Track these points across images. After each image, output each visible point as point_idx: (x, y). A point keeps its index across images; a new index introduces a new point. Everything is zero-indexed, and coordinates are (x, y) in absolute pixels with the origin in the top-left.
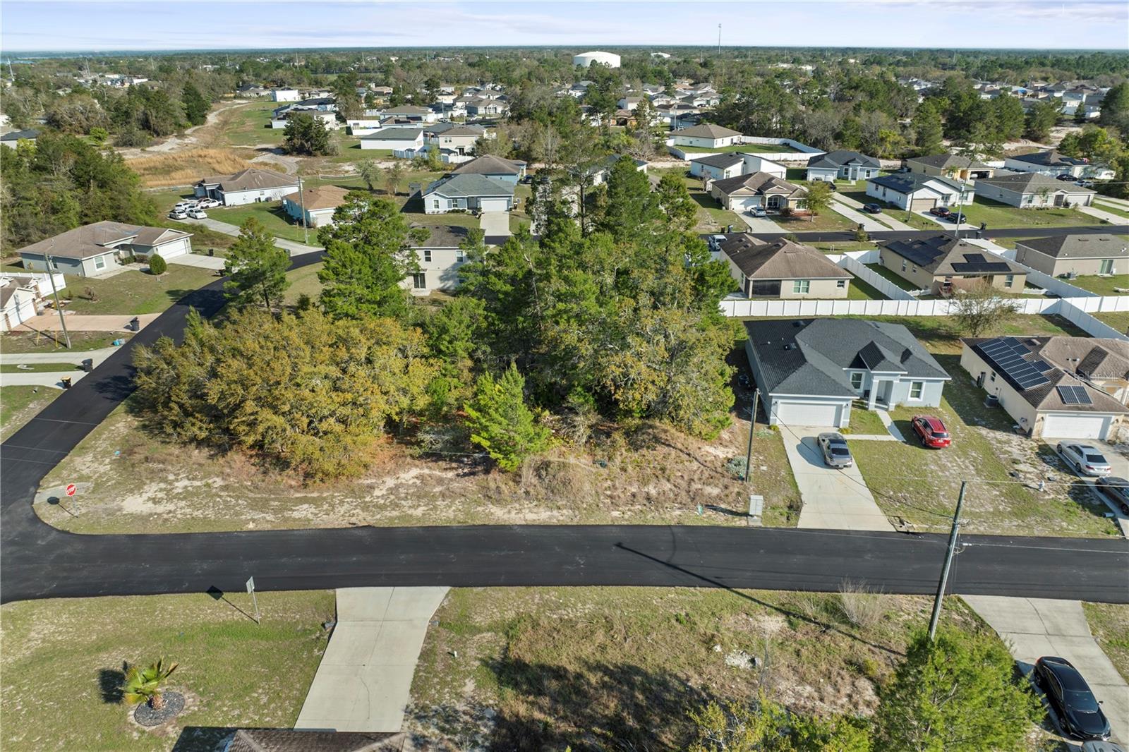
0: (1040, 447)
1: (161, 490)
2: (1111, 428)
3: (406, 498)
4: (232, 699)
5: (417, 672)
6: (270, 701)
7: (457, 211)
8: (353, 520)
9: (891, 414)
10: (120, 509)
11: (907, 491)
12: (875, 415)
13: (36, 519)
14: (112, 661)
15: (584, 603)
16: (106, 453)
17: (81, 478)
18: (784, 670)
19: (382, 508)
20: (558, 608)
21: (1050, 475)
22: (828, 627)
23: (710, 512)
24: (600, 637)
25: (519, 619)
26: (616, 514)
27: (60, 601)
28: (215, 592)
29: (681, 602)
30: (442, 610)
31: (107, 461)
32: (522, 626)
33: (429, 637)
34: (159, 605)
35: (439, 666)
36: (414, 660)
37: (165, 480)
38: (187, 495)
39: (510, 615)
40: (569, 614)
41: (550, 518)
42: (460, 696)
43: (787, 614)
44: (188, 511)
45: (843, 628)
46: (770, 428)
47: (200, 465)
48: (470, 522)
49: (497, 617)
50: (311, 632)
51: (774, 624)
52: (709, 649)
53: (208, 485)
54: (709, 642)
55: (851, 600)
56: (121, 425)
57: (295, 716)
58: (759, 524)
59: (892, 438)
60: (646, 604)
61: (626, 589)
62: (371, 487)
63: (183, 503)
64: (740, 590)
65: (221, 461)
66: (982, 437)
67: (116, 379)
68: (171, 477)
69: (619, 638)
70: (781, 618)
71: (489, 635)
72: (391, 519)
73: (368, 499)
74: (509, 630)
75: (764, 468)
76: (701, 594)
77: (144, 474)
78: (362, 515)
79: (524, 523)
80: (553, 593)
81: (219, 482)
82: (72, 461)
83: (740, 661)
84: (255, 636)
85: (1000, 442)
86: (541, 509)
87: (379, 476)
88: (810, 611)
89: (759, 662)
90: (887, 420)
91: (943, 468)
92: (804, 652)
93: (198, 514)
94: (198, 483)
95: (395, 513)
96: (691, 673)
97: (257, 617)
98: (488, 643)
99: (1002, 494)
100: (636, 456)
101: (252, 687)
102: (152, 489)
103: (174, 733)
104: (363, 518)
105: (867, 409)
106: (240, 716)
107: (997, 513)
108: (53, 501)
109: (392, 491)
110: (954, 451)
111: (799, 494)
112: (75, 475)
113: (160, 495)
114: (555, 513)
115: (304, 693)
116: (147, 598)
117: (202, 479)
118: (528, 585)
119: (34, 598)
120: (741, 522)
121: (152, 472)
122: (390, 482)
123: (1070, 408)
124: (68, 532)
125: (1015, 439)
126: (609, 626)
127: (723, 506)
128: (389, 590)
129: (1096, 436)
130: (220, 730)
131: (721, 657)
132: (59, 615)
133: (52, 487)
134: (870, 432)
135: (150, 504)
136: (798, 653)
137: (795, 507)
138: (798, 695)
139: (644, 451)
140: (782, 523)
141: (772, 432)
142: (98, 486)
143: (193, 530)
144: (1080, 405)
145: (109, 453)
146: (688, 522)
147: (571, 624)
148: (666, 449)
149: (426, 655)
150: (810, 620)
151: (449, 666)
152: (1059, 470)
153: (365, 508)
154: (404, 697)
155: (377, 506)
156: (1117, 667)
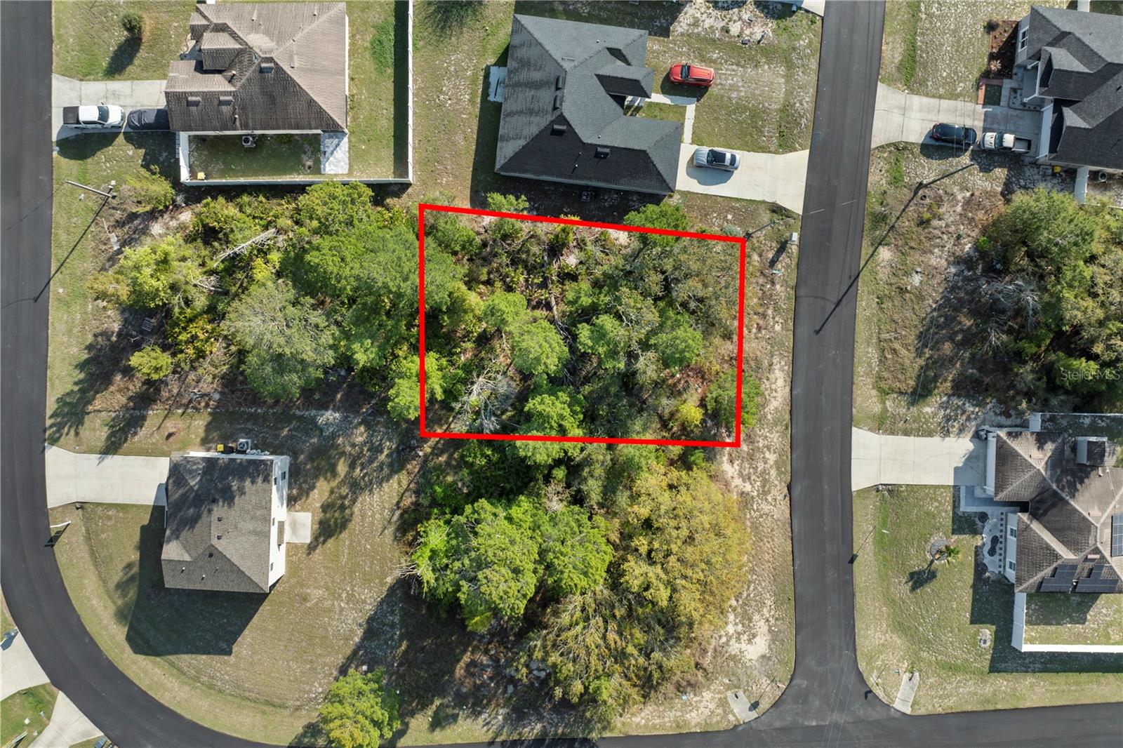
16: (685, 706)
17: (723, 703)
25: (877, 388)
28: (853, 559)
29: (868, 299)
30: (870, 430)
31: (696, 699)
32: (883, 386)
33: (892, 433)
43: (880, 245)
54: (902, 291)
56: (636, 719)
59: (691, 107)
60: (869, 320)
64: (862, 263)
70: (882, 248)
71: (888, 403)
72: (780, 473)
74: (886, 392)
75: (730, 217)
76: (862, 287)
78: (774, 492)
80: (860, 370)
82: (697, 724)
85: (695, 25)
94: (732, 617)
97: (871, 528)
102: (737, 647)
111: (763, 202)
113: (745, 637)
120: (794, 249)
131: (914, 287)
133: (737, 716)
137: (776, 209)
143: (791, 596)
146: (792, 282)
149: (906, 433)
151: (915, 421)
152: (739, 6)
154: (936, 439)
156: (927, 95)
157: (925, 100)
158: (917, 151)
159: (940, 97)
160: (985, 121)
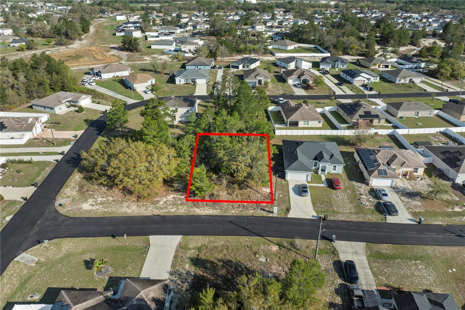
0: (370, 189)
1: (93, 201)
2: (394, 183)
3: (169, 205)
4: (122, 269)
5: (173, 262)
6: (133, 270)
7: (187, 84)
8: (153, 213)
9: (326, 176)
10: (82, 208)
11: (324, 205)
12: (320, 176)
13: (57, 212)
14: (87, 257)
15: (221, 241)
16: (74, 188)
17: (68, 197)
18: (275, 262)
19: (162, 208)
20: (214, 243)
21: (371, 199)
22: (290, 250)
23: (262, 211)
24: (225, 252)
25: (202, 246)
26: (233, 211)
27: (69, 239)
28: (113, 236)
29: (249, 241)
30: (180, 243)
31: (75, 190)
32: (203, 248)
33: (176, 251)
34: (98, 240)
35: (179, 260)
36: (172, 258)
37: (94, 198)
38: (102, 203)
39: (200, 245)
40: (216, 244)
41: (213, 213)
42: (184, 269)
43: (279, 245)
44: (103, 209)
45: (294, 250)
46: (285, 181)
47: (105, 193)
48: (189, 214)
49: (196, 245)
50: (143, 249)
51: (275, 248)
52: (255, 256)
53: (108, 200)
54: (255, 254)
55: (298, 242)
56: (77, 177)
57: (140, 274)
58: (276, 216)
59: (323, 185)
60: (239, 242)
61: (234, 237)
62: (159, 201)
63: (101, 206)
64: (267, 238)
65: (111, 191)
66: (353, 185)
67: (73, 158)
68: (96, 197)
69: (230, 252)
70: (277, 246)
71: (193, 251)
72: (165, 213)
73: (158, 205)
74: (199, 249)
75: (281, 196)
76: (255, 239)
77: (87, 196)
78: (156, 211)
79: (205, 214)
80: (212, 238)
81: (111, 199)
82: (64, 190)
83: (263, 259)
84: (127, 250)
85: (358, 187)
86: (211, 210)
87: (161, 197)
88: (286, 244)
89: (268, 260)
90: (323, 178)
91: (337, 196)
92: (282, 257)
93: (106, 210)
94: (105, 199)
95: (166, 210)
96: (249, 263)
97: (127, 244)
98: (192, 253)
99: (354, 206)
100: (241, 192)
101: (127, 266)
102: (91, 201)
103: (107, 278)
104: (156, 212)
105: (318, 174)
106: (125, 274)
107: (351, 213)
108: (60, 205)
109: (165, 202)
110: (342, 190)
111: (290, 205)
112: (66, 196)
113: (93, 203)
114: (215, 211)
115: (142, 267)
116: (94, 238)
117: (106, 198)
118: (205, 235)
119: (61, 238)
120: (271, 215)
121: (90, 195)
122: (165, 200)
123: (381, 177)
124: (67, 216)
125: (364, 186)
126: (228, 248)
127: (266, 209)
128: (165, 236)
129: (390, 185)
130: (120, 277)
131: (258, 258)
132: (69, 243)
133: (59, 200)
134: (317, 183)
135: (91, 206)
136: (280, 257)
137: (288, 210)
138: (277, 270)
139: (244, 190)
140: (283, 215)
141: (286, 183)
142: (73, 200)
143: (105, 216)
144: (384, 176)
145: (75, 187)
146: (255, 215)
147: (216, 247)
148: (251, 190)
149: (175, 257)
150: (285, 248)
151: (182, 260)
152: (374, 198)
153: (157, 209)
154: (169, 269)
155: (160, 208)
156: (369, 263)
157: (366, 262)
158: (336, 259)
159: (371, 269)
160: (368, 291)
